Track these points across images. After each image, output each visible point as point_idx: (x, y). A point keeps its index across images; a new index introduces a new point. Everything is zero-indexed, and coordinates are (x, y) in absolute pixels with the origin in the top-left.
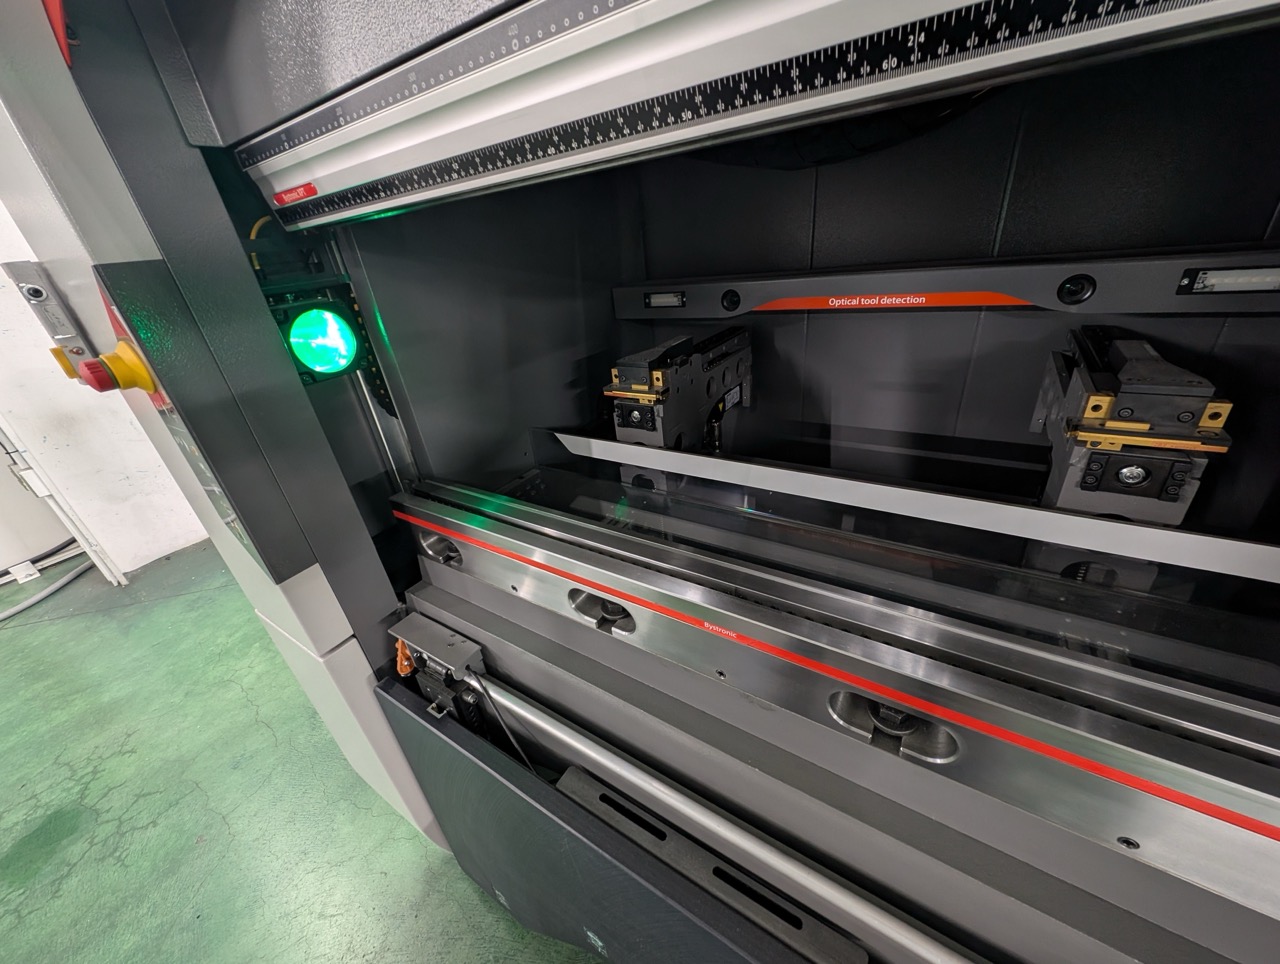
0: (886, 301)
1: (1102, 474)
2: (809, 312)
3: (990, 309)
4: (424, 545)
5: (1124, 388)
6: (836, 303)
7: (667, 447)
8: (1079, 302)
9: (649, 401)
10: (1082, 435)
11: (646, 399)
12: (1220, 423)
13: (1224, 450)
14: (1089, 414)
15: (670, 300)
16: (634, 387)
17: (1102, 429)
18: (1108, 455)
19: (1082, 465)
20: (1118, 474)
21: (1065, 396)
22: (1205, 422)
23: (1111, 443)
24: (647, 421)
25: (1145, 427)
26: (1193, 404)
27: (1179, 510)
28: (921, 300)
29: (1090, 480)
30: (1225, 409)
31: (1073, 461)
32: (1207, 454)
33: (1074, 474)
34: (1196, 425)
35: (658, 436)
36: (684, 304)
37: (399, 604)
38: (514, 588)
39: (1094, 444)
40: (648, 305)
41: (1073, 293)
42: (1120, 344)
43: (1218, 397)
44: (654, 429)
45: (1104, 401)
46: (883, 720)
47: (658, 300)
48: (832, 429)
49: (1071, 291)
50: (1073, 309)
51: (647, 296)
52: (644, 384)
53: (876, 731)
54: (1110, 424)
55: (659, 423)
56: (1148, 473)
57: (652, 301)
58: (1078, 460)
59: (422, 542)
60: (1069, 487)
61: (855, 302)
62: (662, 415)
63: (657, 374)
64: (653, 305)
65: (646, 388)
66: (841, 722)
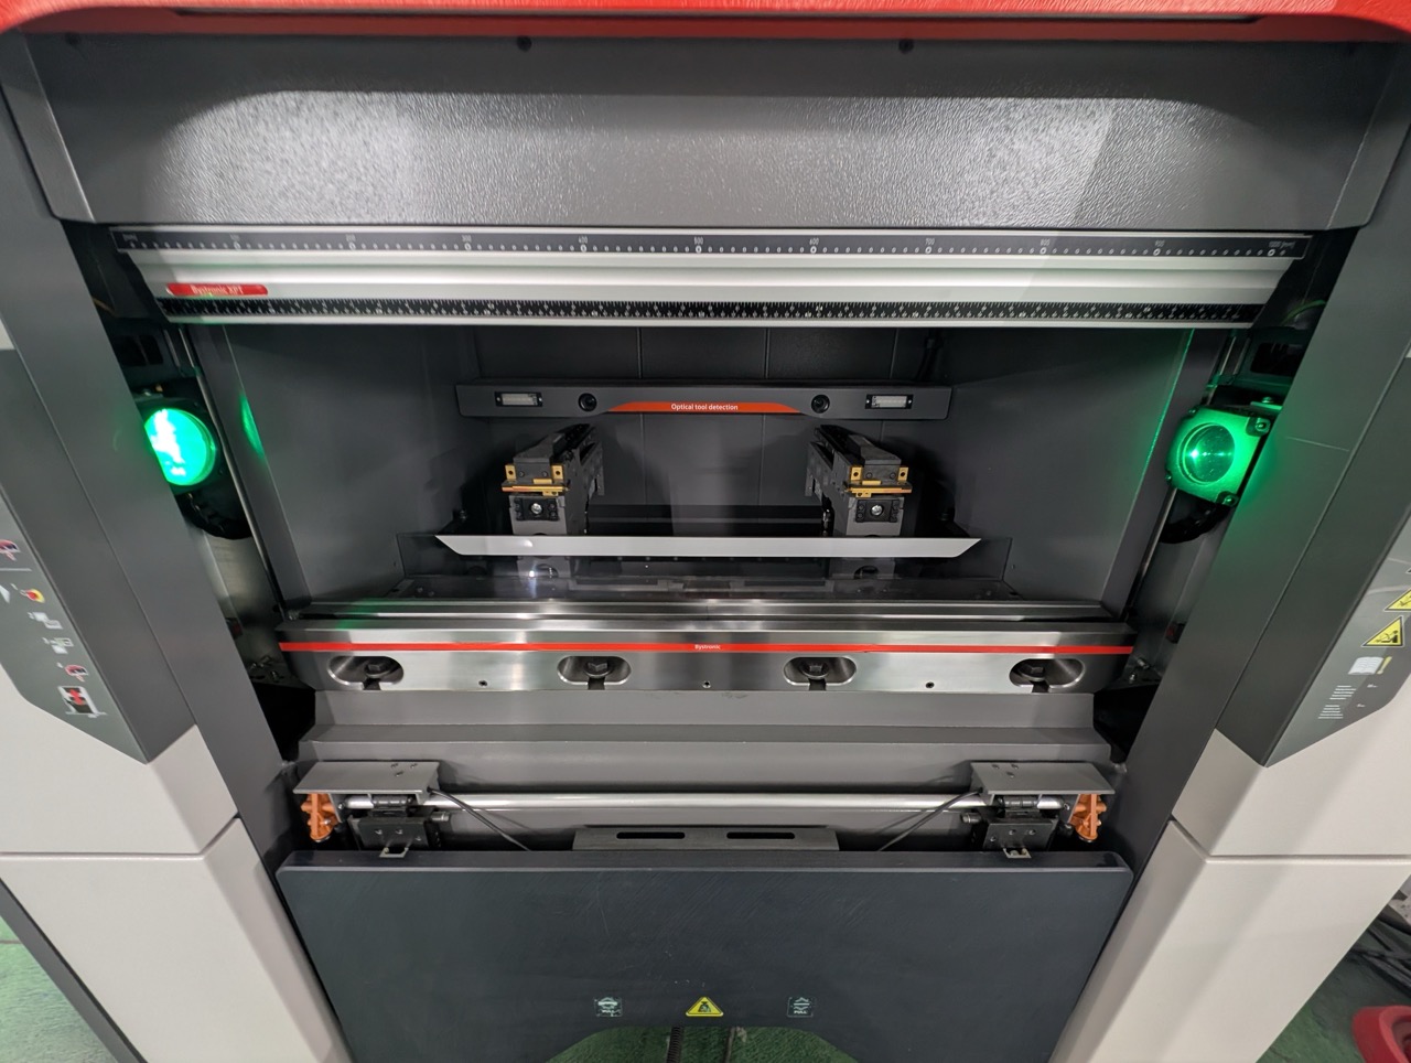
0: (713, 408)
1: (864, 514)
2: (644, 413)
3: (767, 414)
4: (333, 676)
5: (867, 462)
6: (676, 407)
7: (570, 533)
8: (822, 411)
9: (554, 493)
10: (854, 490)
11: (548, 491)
12: (905, 478)
13: (909, 491)
14: (853, 478)
15: (525, 400)
16: (536, 481)
17: (861, 486)
18: (865, 500)
19: (855, 508)
20: (871, 510)
21: (832, 468)
22: (900, 478)
23: (866, 493)
24: (549, 511)
25: (878, 483)
26: (893, 468)
27: (897, 527)
28: (734, 408)
29: (860, 516)
30: (905, 470)
31: (850, 506)
32: (903, 495)
33: (852, 514)
34: (897, 480)
35: (562, 524)
36: (540, 404)
37: (284, 764)
38: (483, 683)
39: (860, 494)
40: (500, 404)
41: (819, 406)
42: (851, 437)
43: (903, 465)
44: (557, 519)
45: (858, 470)
46: (813, 673)
47: (509, 399)
48: (673, 509)
49: (818, 405)
50: (821, 416)
51: (498, 394)
52: (547, 477)
53: (811, 681)
54: (865, 483)
55: (561, 513)
56: (883, 507)
57: (504, 399)
58: (852, 504)
59: (330, 672)
60: (852, 525)
61: (690, 408)
62: (563, 505)
63: (557, 468)
64: (505, 403)
65: (550, 481)
66: (794, 684)
